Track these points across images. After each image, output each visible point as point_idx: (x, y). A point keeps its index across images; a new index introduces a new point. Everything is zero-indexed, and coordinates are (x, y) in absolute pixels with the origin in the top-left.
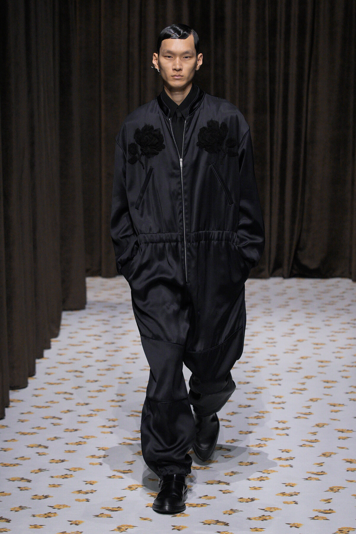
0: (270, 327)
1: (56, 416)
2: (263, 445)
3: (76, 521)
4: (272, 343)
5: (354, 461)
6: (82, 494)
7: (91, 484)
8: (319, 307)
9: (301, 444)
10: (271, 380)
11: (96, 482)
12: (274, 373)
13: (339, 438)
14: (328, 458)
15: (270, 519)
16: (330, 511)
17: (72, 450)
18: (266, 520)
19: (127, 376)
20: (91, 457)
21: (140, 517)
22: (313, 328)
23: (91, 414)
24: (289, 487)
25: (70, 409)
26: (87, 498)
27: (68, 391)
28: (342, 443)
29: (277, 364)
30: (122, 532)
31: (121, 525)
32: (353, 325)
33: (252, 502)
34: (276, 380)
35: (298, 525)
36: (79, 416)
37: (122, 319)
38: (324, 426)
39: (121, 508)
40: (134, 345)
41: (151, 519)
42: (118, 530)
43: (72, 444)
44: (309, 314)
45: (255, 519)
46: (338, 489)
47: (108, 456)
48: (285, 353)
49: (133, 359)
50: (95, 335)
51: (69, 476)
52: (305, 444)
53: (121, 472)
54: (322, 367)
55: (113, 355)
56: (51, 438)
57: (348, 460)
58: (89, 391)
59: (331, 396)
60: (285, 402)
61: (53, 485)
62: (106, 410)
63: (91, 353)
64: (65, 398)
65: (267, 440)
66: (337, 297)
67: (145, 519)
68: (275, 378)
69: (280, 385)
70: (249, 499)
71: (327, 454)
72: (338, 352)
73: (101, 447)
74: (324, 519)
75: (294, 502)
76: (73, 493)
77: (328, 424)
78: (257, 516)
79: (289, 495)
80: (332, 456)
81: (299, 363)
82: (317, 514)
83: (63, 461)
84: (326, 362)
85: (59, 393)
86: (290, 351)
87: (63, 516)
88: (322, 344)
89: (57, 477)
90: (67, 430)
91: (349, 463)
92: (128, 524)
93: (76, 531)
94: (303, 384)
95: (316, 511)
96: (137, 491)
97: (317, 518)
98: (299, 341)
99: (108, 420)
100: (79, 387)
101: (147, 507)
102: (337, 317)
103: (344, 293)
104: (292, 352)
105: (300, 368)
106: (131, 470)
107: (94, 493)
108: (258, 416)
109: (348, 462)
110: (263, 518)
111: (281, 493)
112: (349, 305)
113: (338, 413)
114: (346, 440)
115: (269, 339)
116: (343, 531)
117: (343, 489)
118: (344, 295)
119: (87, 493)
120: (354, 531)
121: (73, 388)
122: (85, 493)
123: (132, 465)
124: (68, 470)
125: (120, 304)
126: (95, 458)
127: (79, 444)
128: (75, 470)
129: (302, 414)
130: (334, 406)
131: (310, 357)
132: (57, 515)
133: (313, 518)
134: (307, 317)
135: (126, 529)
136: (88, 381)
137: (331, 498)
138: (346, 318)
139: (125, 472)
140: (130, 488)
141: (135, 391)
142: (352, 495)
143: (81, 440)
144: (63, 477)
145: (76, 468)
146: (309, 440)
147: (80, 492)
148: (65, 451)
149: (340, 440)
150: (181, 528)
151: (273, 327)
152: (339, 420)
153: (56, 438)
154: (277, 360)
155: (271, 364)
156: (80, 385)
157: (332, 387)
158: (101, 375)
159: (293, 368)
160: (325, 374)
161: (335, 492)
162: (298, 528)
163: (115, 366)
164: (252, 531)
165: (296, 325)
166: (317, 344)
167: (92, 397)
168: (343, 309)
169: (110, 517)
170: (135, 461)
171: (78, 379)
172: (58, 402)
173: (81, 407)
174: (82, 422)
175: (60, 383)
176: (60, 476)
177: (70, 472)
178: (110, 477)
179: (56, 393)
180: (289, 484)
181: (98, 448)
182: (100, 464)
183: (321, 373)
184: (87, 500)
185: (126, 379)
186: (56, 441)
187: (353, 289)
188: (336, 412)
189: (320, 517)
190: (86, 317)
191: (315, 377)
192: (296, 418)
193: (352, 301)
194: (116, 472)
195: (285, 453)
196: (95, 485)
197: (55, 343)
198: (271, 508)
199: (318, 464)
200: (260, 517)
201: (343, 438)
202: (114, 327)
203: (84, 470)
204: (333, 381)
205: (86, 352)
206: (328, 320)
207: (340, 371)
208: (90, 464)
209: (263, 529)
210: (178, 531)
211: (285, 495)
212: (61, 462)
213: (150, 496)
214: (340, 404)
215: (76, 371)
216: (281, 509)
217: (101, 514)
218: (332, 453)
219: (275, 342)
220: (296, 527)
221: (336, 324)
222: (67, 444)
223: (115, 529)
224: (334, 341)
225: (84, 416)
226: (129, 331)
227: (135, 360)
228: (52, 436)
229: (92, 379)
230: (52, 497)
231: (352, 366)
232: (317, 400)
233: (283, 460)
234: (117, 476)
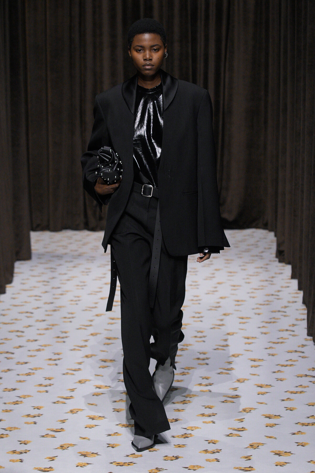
0: (194, 272)
1: (10, 351)
2: (186, 373)
3: (25, 441)
4: (195, 285)
5: (263, 386)
6: (30, 417)
7: (38, 409)
8: (236, 254)
9: (219, 372)
10: (194, 317)
11: (42, 407)
12: (197, 311)
13: (252, 366)
14: (242, 383)
15: (191, 436)
16: (243, 429)
17: (22, 380)
18: (187, 437)
19: (71, 316)
20: (39, 385)
21: (80, 436)
22: (231, 272)
23: (39, 349)
24: (208, 409)
25: (21, 345)
26: (34, 421)
27: (20, 330)
28: (254, 371)
29: (199, 304)
30: (64, 450)
31: (63, 444)
32: (266, 269)
33: (176, 422)
34: (199, 318)
35: (215, 441)
36: (29, 351)
37: (68, 267)
38: (240, 356)
39: (63, 429)
40: (78, 289)
41: (89, 438)
42: (61, 448)
43: (23, 375)
44: (228, 260)
45: (178, 437)
46: (250, 410)
47: (53, 384)
48: (207, 294)
49: (76, 301)
50: (44, 281)
51: (19, 403)
52: (222, 372)
53: (64, 398)
54: (238, 305)
55: (58, 298)
56: (4, 370)
57: (259, 385)
58: (38, 329)
59: (246, 330)
60: (206, 336)
61: (6, 411)
62: (52, 346)
63: (40, 297)
64: (17, 336)
65: (189, 369)
66: (252, 245)
67: (84, 438)
68: (197, 315)
69: (201, 321)
70: (173, 420)
71: (241, 380)
72: (252, 292)
73: (47, 376)
74: (237, 436)
75: (212, 422)
76: (23, 417)
77: (242, 355)
78: (180, 434)
79: (208, 415)
80: (246, 381)
81: (218, 303)
82: (231, 431)
83: (14, 390)
84: (242, 301)
85: (12, 332)
86: (210, 292)
87: (14, 437)
88: (238, 286)
89: (9, 403)
90: (18, 363)
91: (259, 388)
92: (69, 443)
93: (24, 450)
94: (222, 320)
95: (231, 429)
96: (78, 414)
97: (232, 435)
98: (218, 283)
99: (54, 354)
100: (30, 326)
101: (86, 428)
102: (252, 263)
103: (258, 241)
104: (213, 293)
105: (219, 307)
106: (72, 397)
107: (41, 417)
108: (182, 348)
109: (259, 386)
110: (185, 436)
111: (201, 414)
112: (262, 252)
113: (251, 345)
114: (258, 368)
115: (193, 282)
116: (253, 446)
117: (254, 410)
118: (259, 243)
119: (35, 417)
120: (263, 445)
121: (24, 327)
122: (33, 417)
123: (73, 392)
124: (19, 398)
125: (66, 254)
126: (42, 386)
127: (28, 374)
128: (25, 397)
129: (220, 346)
130: (248, 338)
131: (228, 297)
132: (9, 436)
133: (228, 436)
134: (226, 263)
135: (68, 447)
136: (37, 321)
137: (244, 418)
138: (260, 263)
139: (68, 398)
140: (71, 411)
141: (78, 329)
142: (262, 414)
143: (31, 371)
144: (14, 403)
145: (25, 396)
146: (226, 368)
147: (29, 416)
148: (17, 381)
149: (252, 368)
150: (114, 446)
151: (197, 272)
152: (252, 351)
153: (9, 370)
154: (200, 300)
155: (193, 304)
156: (31, 324)
157: (246, 322)
158: (48, 315)
159: (213, 307)
160: (241, 311)
161: (248, 413)
162: (215, 444)
163: (61, 307)
164: (175, 447)
165: (216, 270)
166: (234, 286)
167: (40, 334)
168: (257, 256)
169: (54, 437)
170: (76, 388)
171: (29, 319)
172: (11, 339)
173: (30, 343)
174: (31, 356)
175: (13, 323)
176: (11, 403)
177: (21, 399)
178: (55, 403)
179: (10, 332)
180: (208, 406)
181: (45, 378)
182: (46, 391)
183: (237, 311)
184: (34, 423)
185: (69, 318)
186: (9, 372)
187: (265, 238)
188: (249, 344)
189: (234, 434)
190: (36, 266)
191: (232, 314)
192: (215, 349)
193: (265, 248)
194: (60, 398)
195: (205, 380)
196: (42, 410)
197: (9, 288)
198: (192, 427)
199: (233, 389)
200: (183, 435)
201: (255, 366)
202: (60, 274)
203: (33, 397)
204: (247, 318)
205: (36, 296)
206: (244, 266)
207: (253, 309)
208: (38, 392)
209: (185, 446)
210: (112, 448)
211: (204, 416)
212: (12, 391)
213: (89, 419)
214: (253, 337)
215: (27, 312)
216: (201, 428)
217: (46, 435)
218: (245, 379)
219: (198, 285)
220: (213, 443)
221: (251, 269)
222: (18, 375)
223: (58, 448)
224: (249, 283)
225: (33, 350)
226: (74, 277)
227: (77, 302)
228: (6, 368)
229: (40, 319)
230: (5, 420)
231: (264, 305)
232: (233, 334)
233: (203, 386)
234: (60, 402)
